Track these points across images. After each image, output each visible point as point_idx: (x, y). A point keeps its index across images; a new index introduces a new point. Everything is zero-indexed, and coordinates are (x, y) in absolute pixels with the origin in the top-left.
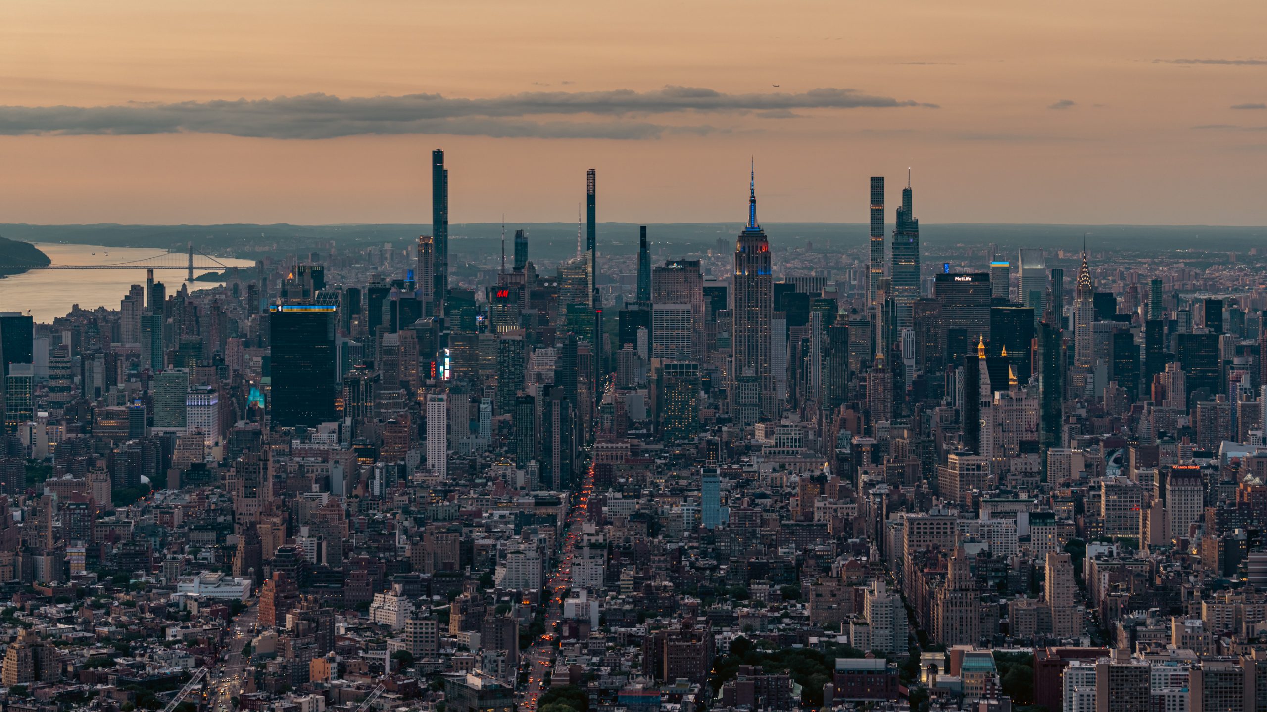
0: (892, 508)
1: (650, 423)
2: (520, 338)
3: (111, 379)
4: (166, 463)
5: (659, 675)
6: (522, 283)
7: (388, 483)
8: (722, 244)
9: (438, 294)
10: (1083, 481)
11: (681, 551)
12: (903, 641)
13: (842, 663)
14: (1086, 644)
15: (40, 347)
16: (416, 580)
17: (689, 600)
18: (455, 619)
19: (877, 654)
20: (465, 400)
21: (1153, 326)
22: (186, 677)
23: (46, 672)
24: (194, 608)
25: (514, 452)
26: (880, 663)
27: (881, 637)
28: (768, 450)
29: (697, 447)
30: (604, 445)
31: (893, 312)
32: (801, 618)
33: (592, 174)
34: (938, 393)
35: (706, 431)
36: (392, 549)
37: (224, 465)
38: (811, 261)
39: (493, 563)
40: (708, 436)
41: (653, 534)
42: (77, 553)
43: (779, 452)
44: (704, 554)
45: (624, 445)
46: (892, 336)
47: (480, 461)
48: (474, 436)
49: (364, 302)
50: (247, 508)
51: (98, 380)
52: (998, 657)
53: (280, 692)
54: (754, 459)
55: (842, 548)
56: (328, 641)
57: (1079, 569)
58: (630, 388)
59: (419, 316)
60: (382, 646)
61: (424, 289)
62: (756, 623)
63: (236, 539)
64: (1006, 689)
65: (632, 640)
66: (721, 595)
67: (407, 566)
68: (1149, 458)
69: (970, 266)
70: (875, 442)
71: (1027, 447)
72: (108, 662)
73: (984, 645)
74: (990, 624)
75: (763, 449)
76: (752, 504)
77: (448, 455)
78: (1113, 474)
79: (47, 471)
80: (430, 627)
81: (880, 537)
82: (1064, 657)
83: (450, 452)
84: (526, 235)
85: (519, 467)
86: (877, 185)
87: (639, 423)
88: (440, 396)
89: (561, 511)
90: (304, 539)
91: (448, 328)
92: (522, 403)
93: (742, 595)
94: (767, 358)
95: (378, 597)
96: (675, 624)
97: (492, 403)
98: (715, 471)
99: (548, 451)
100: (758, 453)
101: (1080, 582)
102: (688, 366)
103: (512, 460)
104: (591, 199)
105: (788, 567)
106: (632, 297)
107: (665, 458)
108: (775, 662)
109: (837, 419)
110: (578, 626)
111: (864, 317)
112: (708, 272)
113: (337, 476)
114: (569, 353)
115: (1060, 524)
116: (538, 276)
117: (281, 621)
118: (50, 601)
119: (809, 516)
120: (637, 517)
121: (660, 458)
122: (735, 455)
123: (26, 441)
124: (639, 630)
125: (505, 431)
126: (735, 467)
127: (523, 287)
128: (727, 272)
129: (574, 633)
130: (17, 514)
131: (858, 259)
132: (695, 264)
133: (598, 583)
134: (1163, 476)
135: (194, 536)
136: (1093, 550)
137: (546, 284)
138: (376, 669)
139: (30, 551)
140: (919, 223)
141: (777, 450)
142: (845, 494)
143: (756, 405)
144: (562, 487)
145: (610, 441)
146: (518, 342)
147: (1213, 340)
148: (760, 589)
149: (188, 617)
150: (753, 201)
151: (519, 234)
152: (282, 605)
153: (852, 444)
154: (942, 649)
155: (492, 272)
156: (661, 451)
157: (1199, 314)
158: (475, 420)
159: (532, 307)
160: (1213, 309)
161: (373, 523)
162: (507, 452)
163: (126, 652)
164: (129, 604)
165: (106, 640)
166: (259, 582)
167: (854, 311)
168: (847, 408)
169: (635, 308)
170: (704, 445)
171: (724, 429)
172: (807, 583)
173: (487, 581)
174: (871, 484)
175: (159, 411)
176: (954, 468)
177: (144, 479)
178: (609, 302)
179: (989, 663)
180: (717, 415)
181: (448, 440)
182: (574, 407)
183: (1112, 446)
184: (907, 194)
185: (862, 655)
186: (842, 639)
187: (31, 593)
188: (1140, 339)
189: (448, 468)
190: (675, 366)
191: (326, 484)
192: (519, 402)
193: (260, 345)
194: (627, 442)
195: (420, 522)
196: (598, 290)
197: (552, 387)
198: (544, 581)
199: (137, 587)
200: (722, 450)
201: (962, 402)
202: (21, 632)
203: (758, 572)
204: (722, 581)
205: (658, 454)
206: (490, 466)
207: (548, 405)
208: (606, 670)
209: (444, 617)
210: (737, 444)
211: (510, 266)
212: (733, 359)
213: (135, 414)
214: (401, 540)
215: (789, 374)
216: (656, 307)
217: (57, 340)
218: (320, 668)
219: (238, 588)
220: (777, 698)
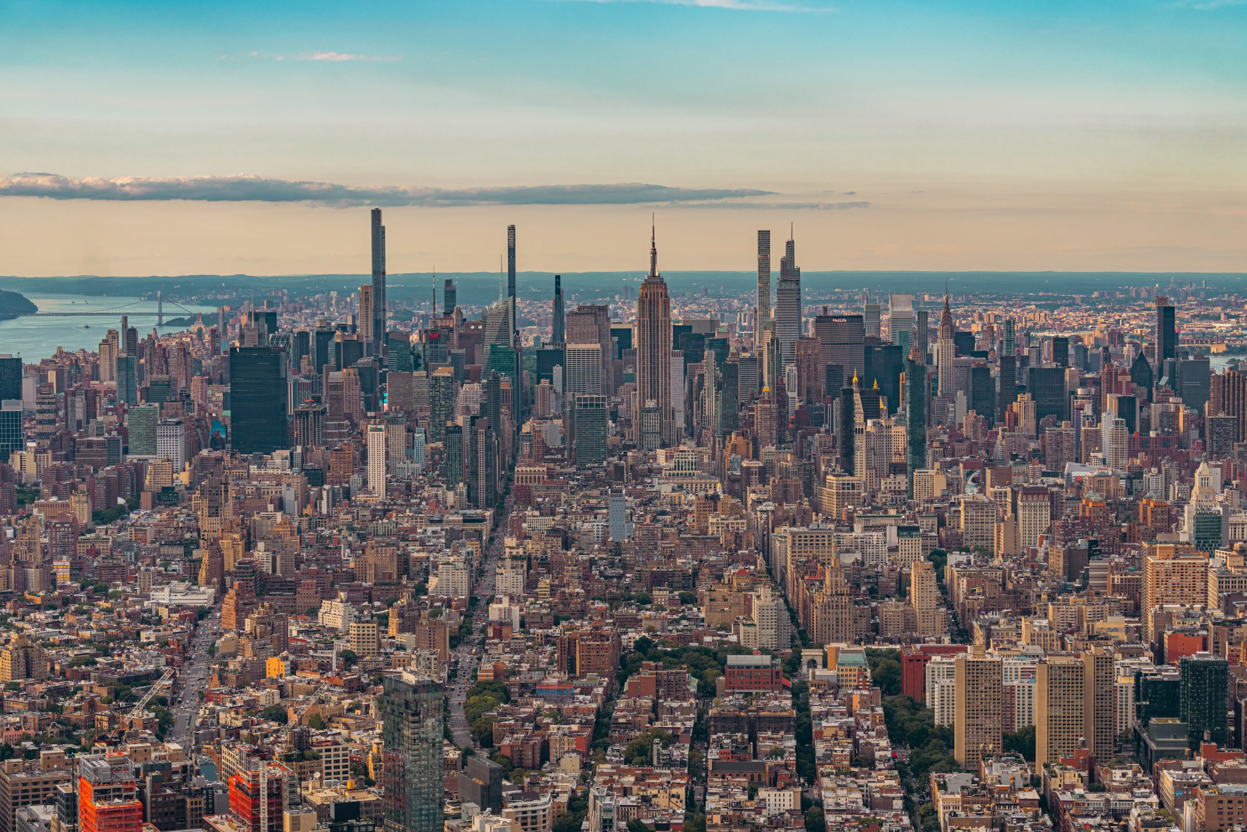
0: (777, 523)
1: (564, 449)
2: (449, 375)
3: (91, 413)
4: (139, 486)
5: (572, 670)
6: (451, 326)
7: (334, 502)
8: (627, 291)
9: (377, 335)
10: (944, 498)
11: (592, 562)
12: (786, 640)
13: (733, 660)
14: (947, 641)
15: (29, 386)
16: (358, 589)
17: (599, 605)
18: (394, 622)
19: (764, 651)
20: (400, 431)
21: (1007, 362)
22: (158, 674)
23: (36, 670)
24: (164, 613)
25: (445, 475)
26: (766, 660)
27: (768, 637)
28: (668, 472)
29: (606, 470)
30: (524, 469)
31: (778, 350)
32: (699, 621)
33: (512, 229)
34: (819, 420)
35: (613, 456)
36: (340, 561)
37: (190, 488)
38: (707, 305)
39: (427, 572)
40: (615, 460)
41: (566, 546)
42: (62, 567)
43: (678, 474)
44: (612, 565)
45: (541, 469)
46: (777, 370)
47: (415, 483)
48: (409, 461)
49: (312, 342)
50: (208, 525)
51: (80, 414)
52: (870, 654)
53: (241, 687)
54: (656, 480)
55: (733, 560)
56: (284, 643)
57: (940, 577)
58: (546, 419)
59: (361, 356)
60: (330, 646)
61: (365, 332)
62: (657, 625)
64: (876, 681)
65: (548, 640)
66: (627, 600)
67: (351, 576)
68: (1002, 478)
69: (846, 309)
70: (761, 465)
71: (897, 469)
72: (90, 661)
73: (858, 642)
74: (863, 624)
75: (664, 472)
76: (654, 520)
77: (387, 479)
78: (971, 491)
79: (37, 494)
80: (371, 629)
81: (766, 549)
82: (928, 652)
83: (389, 476)
84: (455, 283)
85: (449, 489)
86: (764, 238)
87: (555, 449)
88: (379, 427)
89: (485, 528)
90: (260, 552)
91: (386, 367)
92: (451, 432)
93: (645, 601)
94: (667, 394)
95: (326, 604)
96: (587, 628)
97: (425, 432)
98: (621, 491)
99: (475, 474)
100: (659, 475)
101: (943, 588)
102: (598, 399)
103: (443, 483)
104: (512, 251)
105: (685, 576)
106: (547, 338)
107: (578, 480)
108: (674, 659)
109: (729, 446)
110: (500, 628)
111: (753, 355)
112: (616, 315)
113: (289, 495)
114: (492, 388)
115: (924, 536)
116: (465, 320)
117: (240, 624)
118: (38, 608)
119: (704, 531)
120: (554, 532)
121: (573, 480)
122: (638, 476)
123: (17, 468)
124: (555, 631)
125: (437, 457)
126: (639, 487)
127: (451, 330)
128: (632, 315)
129: (498, 634)
130: (10, 533)
131: (748, 303)
132: (604, 309)
133: (519, 590)
134: (1015, 494)
135: (165, 550)
136: (953, 558)
137: (473, 327)
138: (324, 667)
139: (21, 564)
140: (801, 271)
141: (676, 472)
142: (734, 511)
143: (657, 433)
144: (488, 506)
145: (529, 465)
146: (448, 378)
147: (1059, 373)
148: (661, 595)
149: (160, 621)
150: (654, 253)
151: (448, 282)
152: (242, 611)
153: (741, 466)
154: (821, 646)
155: (425, 317)
156: (574, 474)
157: (1047, 349)
158: (411, 444)
159: (460, 347)
160: (1060, 344)
161: (321, 538)
162: (438, 475)
163: (106, 653)
164: (109, 611)
165: (88, 642)
166: (223, 590)
167: (744, 350)
168: (738, 435)
169: (551, 348)
170: (611, 468)
171: (630, 454)
172: (702, 590)
173: (421, 589)
174: (759, 502)
175: (133, 441)
176: (831, 488)
177: (121, 501)
178: (528, 342)
179: (861, 658)
180: (623, 442)
181: (386, 465)
182: (497, 436)
183: (970, 468)
184: (790, 245)
185: (750, 652)
186: (733, 638)
187: (22, 601)
188: (995, 371)
189: (387, 490)
190: (585, 399)
191: (280, 505)
192: (449, 431)
193: (221, 382)
194: (544, 466)
195: (362, 537)
196: (518, 332)
197: (478, 418)
198: (472, 590)
199: (116, 595)
200: (627, 473)
201: (839, 429)
202: (14, 635)
203: (658, 580)
204: (628, 588)
205: (571, 476)
206: (423, 488)
207: (474, 433)
208: (525, 666)
209: (384, 621)
210: (641, 467)
211: (440, 310)
212: (637, 392)
213: (112, 442)
214: (345, 553)
215: (687, 405)
216: (568, 346)
217: (43, 378)
218: (275, 666)
219: (204, 596)
220: (676, 690)
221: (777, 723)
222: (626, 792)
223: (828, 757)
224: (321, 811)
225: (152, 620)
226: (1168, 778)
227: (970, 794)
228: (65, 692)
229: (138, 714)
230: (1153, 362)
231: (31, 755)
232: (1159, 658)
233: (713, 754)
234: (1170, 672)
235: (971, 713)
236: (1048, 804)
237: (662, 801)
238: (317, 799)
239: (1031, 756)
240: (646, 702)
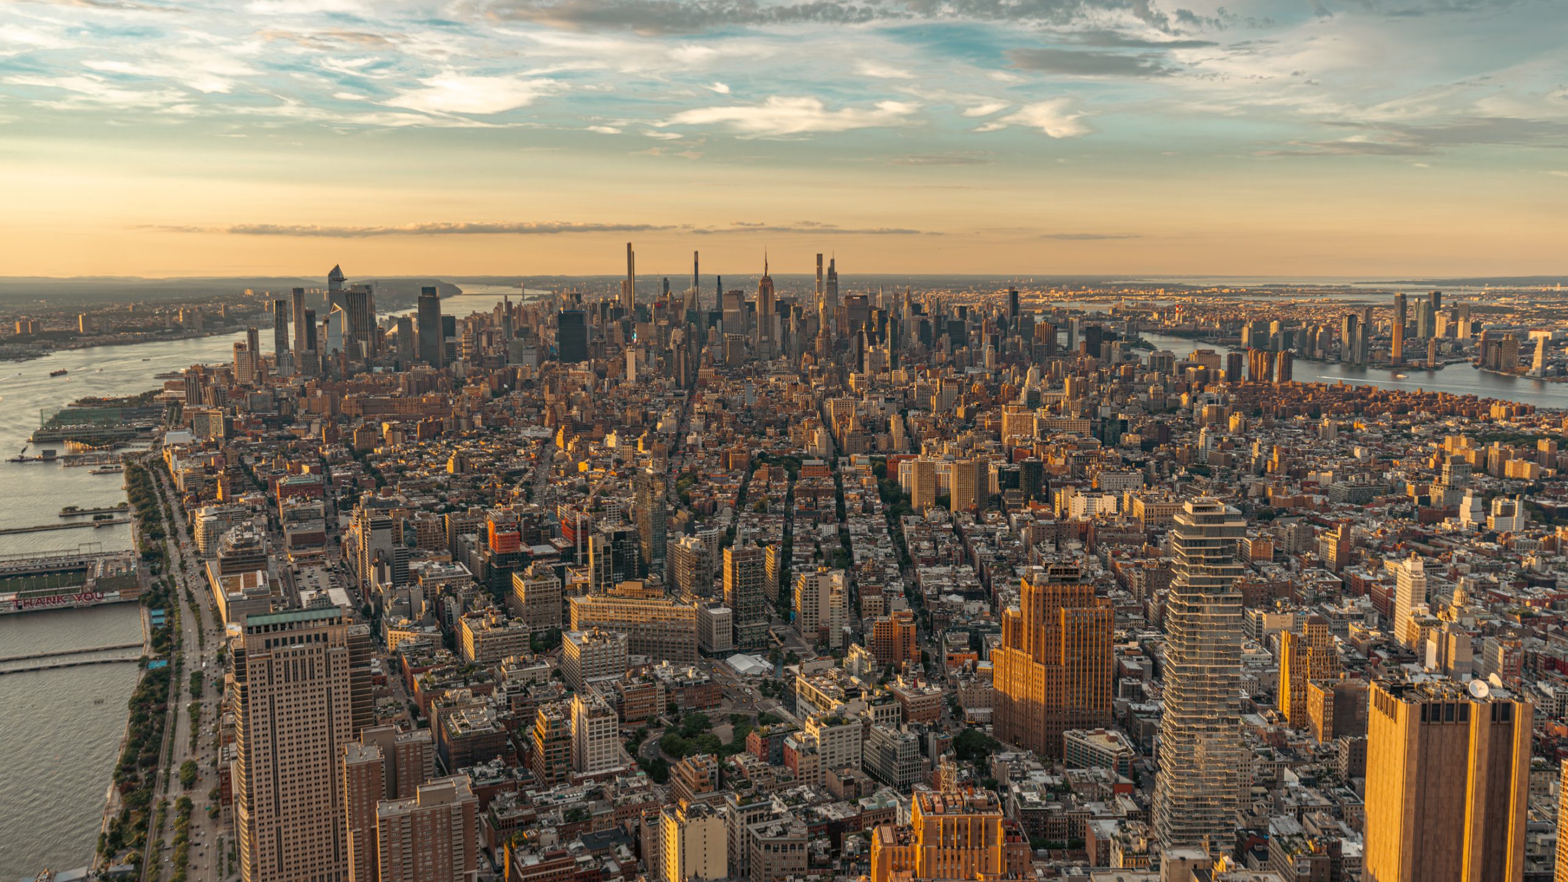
0: (827, 396)
2: (666, 324)
3: (490, 343)
4: (515, 379)
5: (728, 467)
6: (667, 300)
7: (610, 387)
8: (753, 283)
9: (631, 305)
10: (907, 384)
11: (737, 415)
12: (831, 453)
13: (805, 462)
14: (908, 453)
15: (459, 328)
16: (623, 429)
17: (740, 436)
18: (640, 445)
19: (820, 458)
20: (642, 351)
21: (937, 318)
22: (526, 471)
23: (466, 469)
24: (528, 441)
25: (665, 373)
26: (822, 462)
27: (822, 451)
28: (773, 372)
29: (743, 371)
30: (703, 370)
31: (827, 312)
32: (789, 444)
33: (696, 253)
34: (847, 346)
35: (747, 364)
36: (613, 415)
37: (540, 379)
38: (792, 290)
39: (656, 421)
40: (748, 366)
41: (724, 407)
42: (478, 419)
44: (746, 417)
45: (711, 370)
46: (827, 322)
47: (650, 377)
48: (647, 366)
49: (599, 309)
50: (549, 397)
51: (484, 343)
52: (871, 459)
53: (566, 476)
54: (768, 376)
55: (805, 414)
56: (587, 455)
57: (905, 422)
58: (714, 346)
59: (623, 315)
60: (610, 456)
61: (625, 303)
62: (769, 446)
63: (546, 412)
64: (874, 472)
65: (716, 453)
66: (754, 434)
67: (619, 422)
68: (935, 374)
69: (860, 292)
70: (819, 368)
71: (885, 370)
72: (492, 464)
73: (866, 454)
74: (868, 445)
75: (771, 371)
76: (767, 395)
78: (920, 381)
79: (465, 383)
80: (630, 448)
81: (821, 408)
82: (899, 459)
83: (637, 374)
84: (668, 279)
85: (667, 380)
86: (820, 257)
87: (718, 360)
88: (632, 350)
89: (685, 398)
90: (575, 411)
91: (635, 320)
92: (668, 352)
93: (763, 434)
94: (773, 334)
95: (608, 436)
96: (735, 447)
97: (655, 352)
98: (751, 381)
99: (679, 373)
100: (769, 373)
101: (906, 427)
103: (664, 377)
104: (696, 264)
105: (782, 422)
106: (714, 306)
107: (729, 376)
108: (778, 461)
109: (803, 359)
110: (693, 448)
111: (815, 314)
112: (748, 295)
113: (588, 383)
114: (688, 331)
115: (898, 402)
116: (674, 297)
117: (566, 446)
118: (466, 439)
119: (791, 400)
120: (718, 401)
121: (727, 376)
122: (759, 374)
123: (454, 370)
124: (719, 449)
125: (661, 364)
126: (759, 379)
127: (667, 302)
128: (756, 295)
129: (691, 450)
130: (451, 402)
131: (812, 289)
132: (742, 292)
133: (702, 429)
134: (941, 381)
135: (528, 410)
136: (911, 413)
137: (677, 301)
138: (607, 466)
140: (838, 274)
141: (777, 372)
142: (806, 391)
143: (768, 353)
144: (686, 388)
145: (706, 368)
146: (666, 326)
147: (962, 323)
148: (770, 431)
149: (526, 445)
150: (766, 265)
151: (665, 279)
152: (566, 440)
153: (809, 369)
154: (848, 455)
155: (654, 297)
156: (728, 372)
157: (956, 313)
158: (647, 359)
159: (672, 311)
161: (604, 404)
162: (661, 373)
163: (500, 460)
164: (501, 440)
165: (491, 455)
166: (556, 430)
167: (811, 312)
168: (807, 353)
169: (716, 311)
170: (746, 370)
171: (755, 363)
172: (790, 429)
173: (654, 429)
174: (817, 386)
175: (511, 357)
176: (852, 379)
177: (506, 386)
178: (705, 308)
179: (867, 461)
180: (751, 357)
181: (636, 368)
182: (690, 354)
183: (919, 369)
184: (832, 261)
185: (813, 458)
186: (805, 452)
187: (458, 435)
188: (931, 321)
189: (636, 380)
190: (733, 336)
192: (666, 352)
193: (554, 328)
194: (713, 369)
195: (625, 404)
196: (700, 304)
197: (681, 345)
198: (678, 429)
199: (504, 432)
200: (754, 372)
201: (856, 351)
202: (455, 452)
203: (769, 424)
204: (754, 428)
205: (726, 374)
206: (654, 379)
207: (679, 353)
208: (705, 466)
209: (635, 444)
210: (760, 369)
211: (662, 293)
212: (758, 333)
213: (501, 357)
214: (617, 412)
215: (782, 339)
216: (724, 310)
217: (466, 326)
218: (583, 466)
219: (548, 432)
220: (778, 477)
221: (827, 492)
222: (754, 526)
223: (851, 508)
224: (607, 536)
225: (524, 445)
226: (1014, 517)
227: (920, 526)
228: (481, 479)
229: (516, 490)
230: (1007, 318)
231: (464, 510)
232: (1010, 461)
233: (796, 508)
234: (1015, 467)
235: (920, 487)
236: (957, 530)
237: (772, 530)
238: (605, 530)
239: (948, 508)
240: (763, 483)
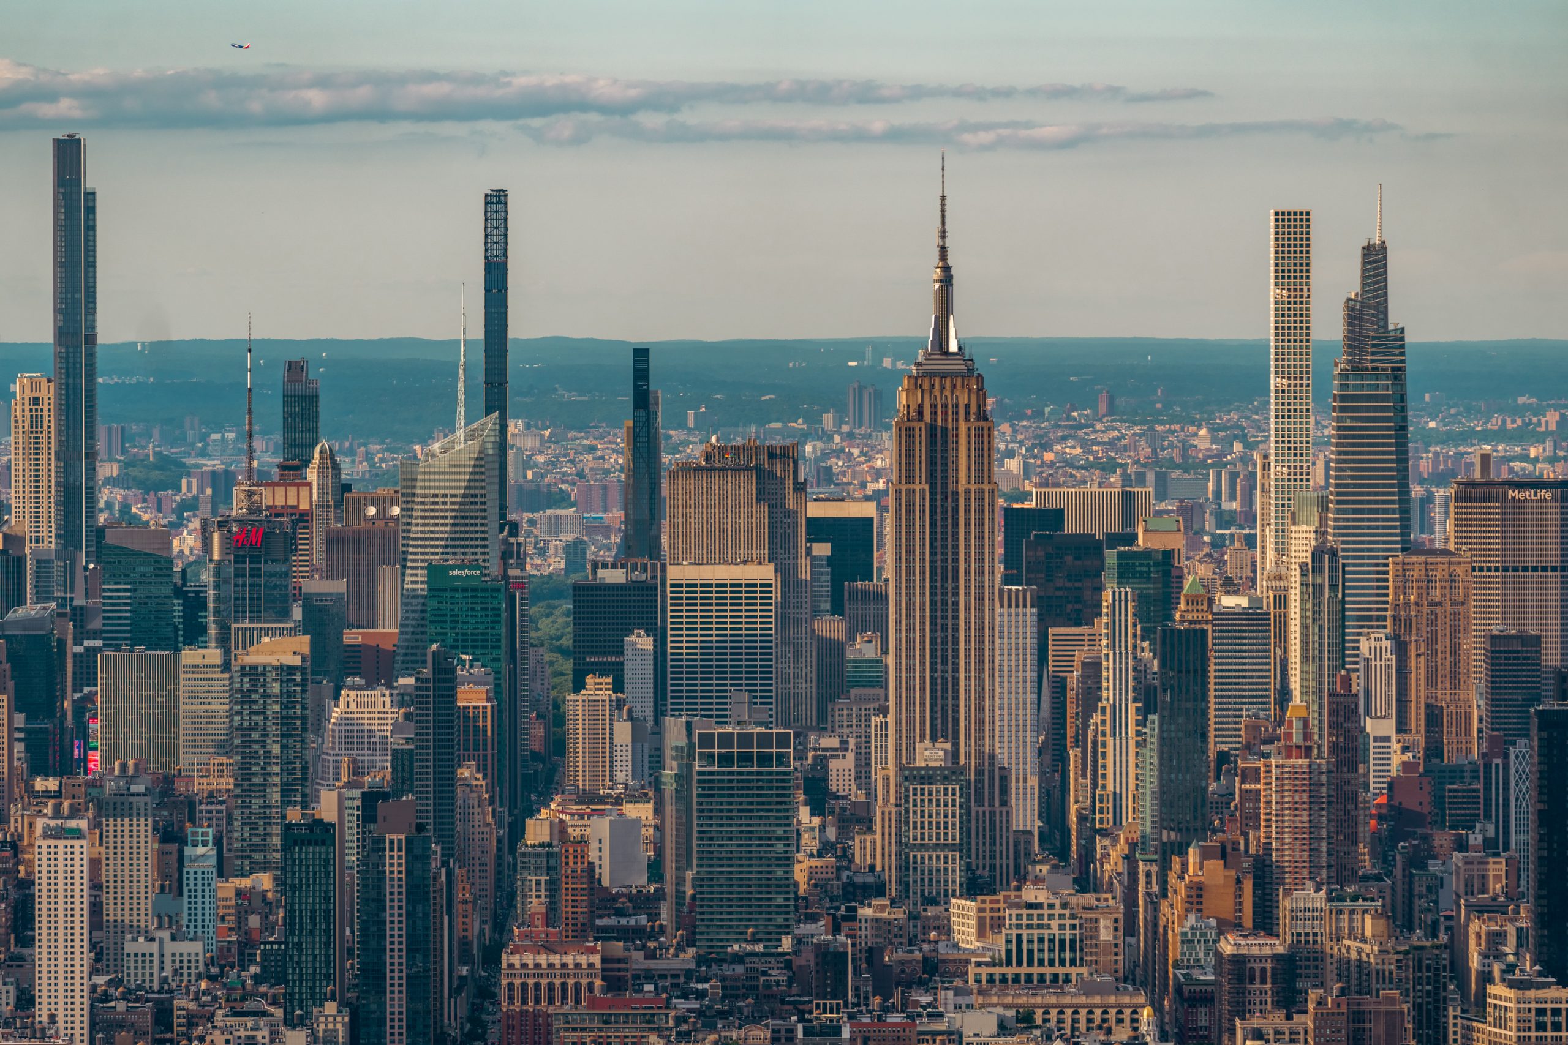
1: (660, 895)
2: (297, 661)
6: (304, 506)
8: (860, 400)
9: (68, 534)
20: (138, 836)
25: (280, 979)
28: (984, 971)
29: (788, 965)
30: (529, 959)
31: (1333, 586)
33: (497, 203)
35: (813, 918)
40: (819, 931)
43: (1016, 979)
45: (583, 960)
47: (183, 1004)
48: (166, 934)
54: (947, 997)
58: (602, 800)
59: (20, 601)
61: (31, 526)
69: (1553, 460)
70: (1280, 950)
75: (972, 970)
77: (94, 988)
83: (101, 980)
84: (316, 373)
85: (290, 1022)
87: (631, 898)
88: (72, 824)
91: (95, 635)
92: (301, 842)
94: (984, 723)
97: (218, 842)
98: (837, 1031)
99: (373, 975)
100: (958, 982)
102: (765, 740)
103: (274, 1003)
106: (607, 547)
107: (701, 995)
109: (1179, 888)
111: (1255, 602)
114: (433, 701)
116: (347, 488)
121: (685, 996)
125: (254, 921)
126: (895, 1018)
127: (302, 519)
128: (877, 474)
132: (788, 455)
137: (372, 511)
140: (1409, 338)
141: (1010, 971)
143: (952, 847)
145: (548, 949)
146: (291, 669)
150: (947, 280)
151: (296, 369)
153: (1218, 955)
155: (222, 482)
156: (689, 975)
158: (171, 881)
159: (332, 573)
162: (257, 979)
167: (1230, 586)
168: (1206, 854)
169: (615, 576)
170: (808, 958)
171: (865, 912)
176: (1501, 1023)
178: (547, 559)
180: (845, 875)
181: (93, 946)
182: (448, 853)
189: (93, 1025)
190: (725, 741)
192: (292, 837)
194: (592, 951)
197: (385, 796)
200: (857, 972)
201: (1530, 837)
206: (211, 1018)
207: (374, 848)
210: (900, 955)
212: (891, 718)
215: (1047, 758)
216: (674, 573)
